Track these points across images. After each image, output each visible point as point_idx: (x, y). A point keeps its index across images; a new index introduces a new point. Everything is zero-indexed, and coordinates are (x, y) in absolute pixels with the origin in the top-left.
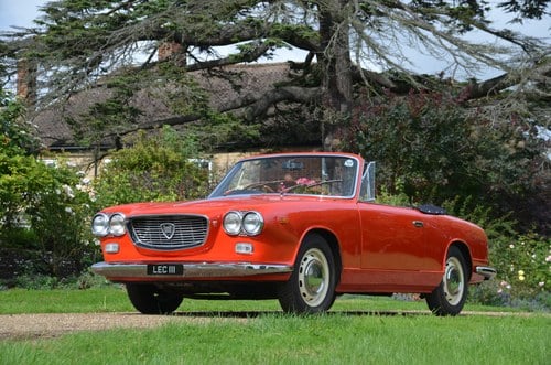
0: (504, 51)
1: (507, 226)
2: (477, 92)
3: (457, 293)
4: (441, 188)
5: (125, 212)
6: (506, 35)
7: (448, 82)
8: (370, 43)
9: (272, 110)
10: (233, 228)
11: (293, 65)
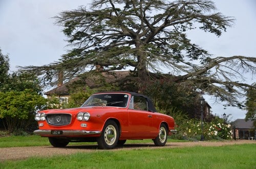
0: (187, 67)
1: (186, 116)
2: (180, 79)
3: (163, 139)
4: (169, 105)
5: (45, 112)
6: (188, 64)
7: (171, 75)
8: (150, 65)
9: (125, 83)
10: (80, 118)
11: (131, 71)
